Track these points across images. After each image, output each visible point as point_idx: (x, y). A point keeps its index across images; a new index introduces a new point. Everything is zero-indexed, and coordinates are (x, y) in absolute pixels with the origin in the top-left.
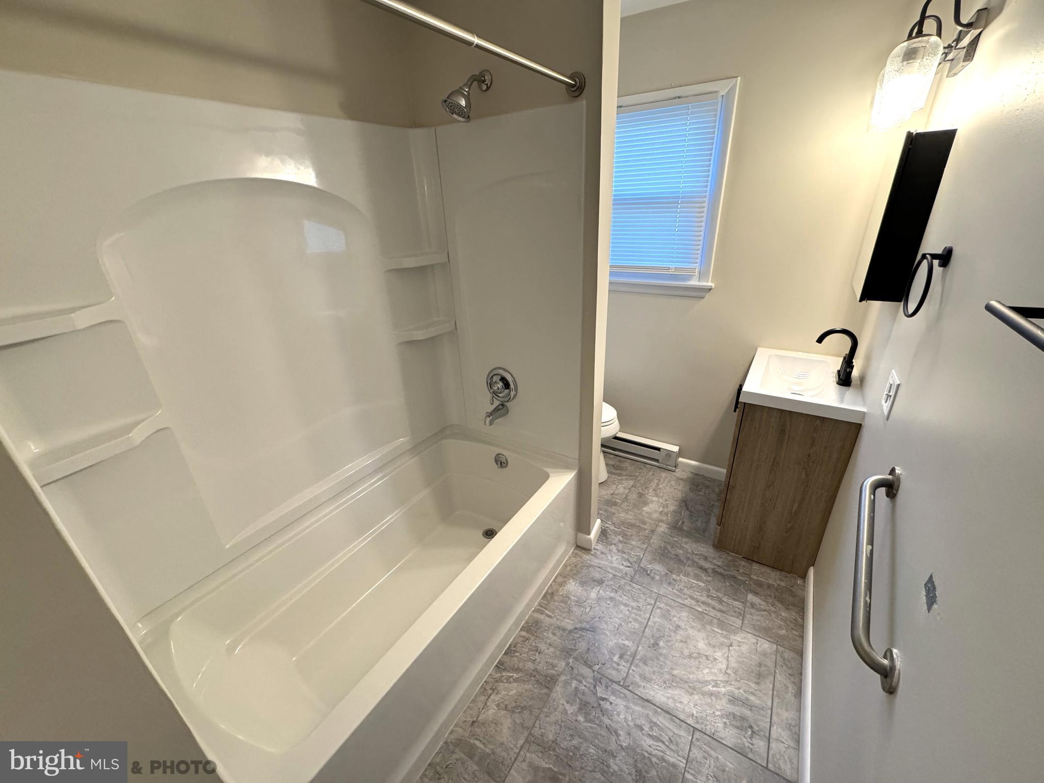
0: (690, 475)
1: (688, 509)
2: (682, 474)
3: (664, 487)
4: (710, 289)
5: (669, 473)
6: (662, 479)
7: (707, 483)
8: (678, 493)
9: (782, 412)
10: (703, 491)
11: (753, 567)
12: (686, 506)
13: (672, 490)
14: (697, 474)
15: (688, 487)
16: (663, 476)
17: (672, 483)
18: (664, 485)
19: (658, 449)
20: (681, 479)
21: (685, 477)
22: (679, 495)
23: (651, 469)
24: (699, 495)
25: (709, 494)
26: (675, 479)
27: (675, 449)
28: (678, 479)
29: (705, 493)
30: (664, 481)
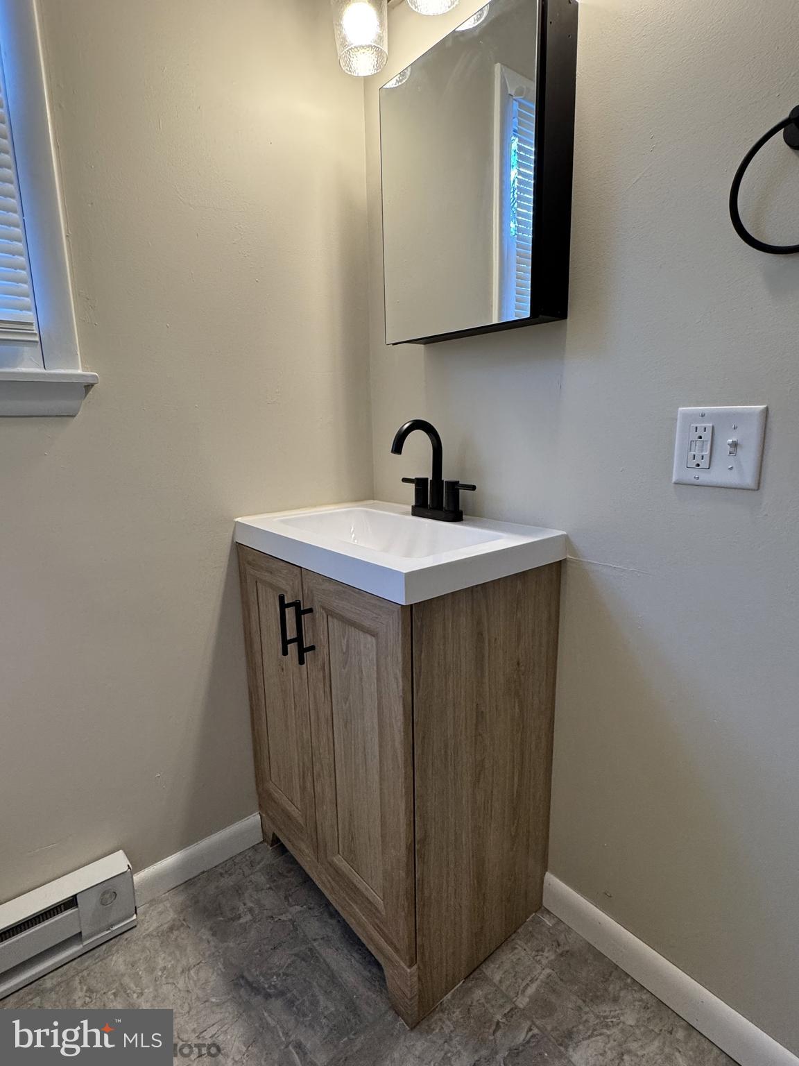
0: (180, 899)
1: (268, 996)
2: (161, 913)
3: (155, 997)
4: (88, 387)
5: (128, 941)
6: (126, 980)
7: (228, 882)
8: (202, 974)
9: (472, 591)
10: (242, 907)
11: (497, 978)
12: (254, 988)
13: (181, 985)
14: (189, 883)
15: (206, 934)
16: (122, 968)
17: (161, 963)
18: (149, 992)
19: (71, 902)
20: (171, 929)
21: (171, 915)
22: (211, 977)
23: (68, 983)
24: (245, 929)
25: (258, 902)
26: (157, 941)
27: (117, 863)
28: (166, 934)
29: (251, 910)
30: (136, 978)
